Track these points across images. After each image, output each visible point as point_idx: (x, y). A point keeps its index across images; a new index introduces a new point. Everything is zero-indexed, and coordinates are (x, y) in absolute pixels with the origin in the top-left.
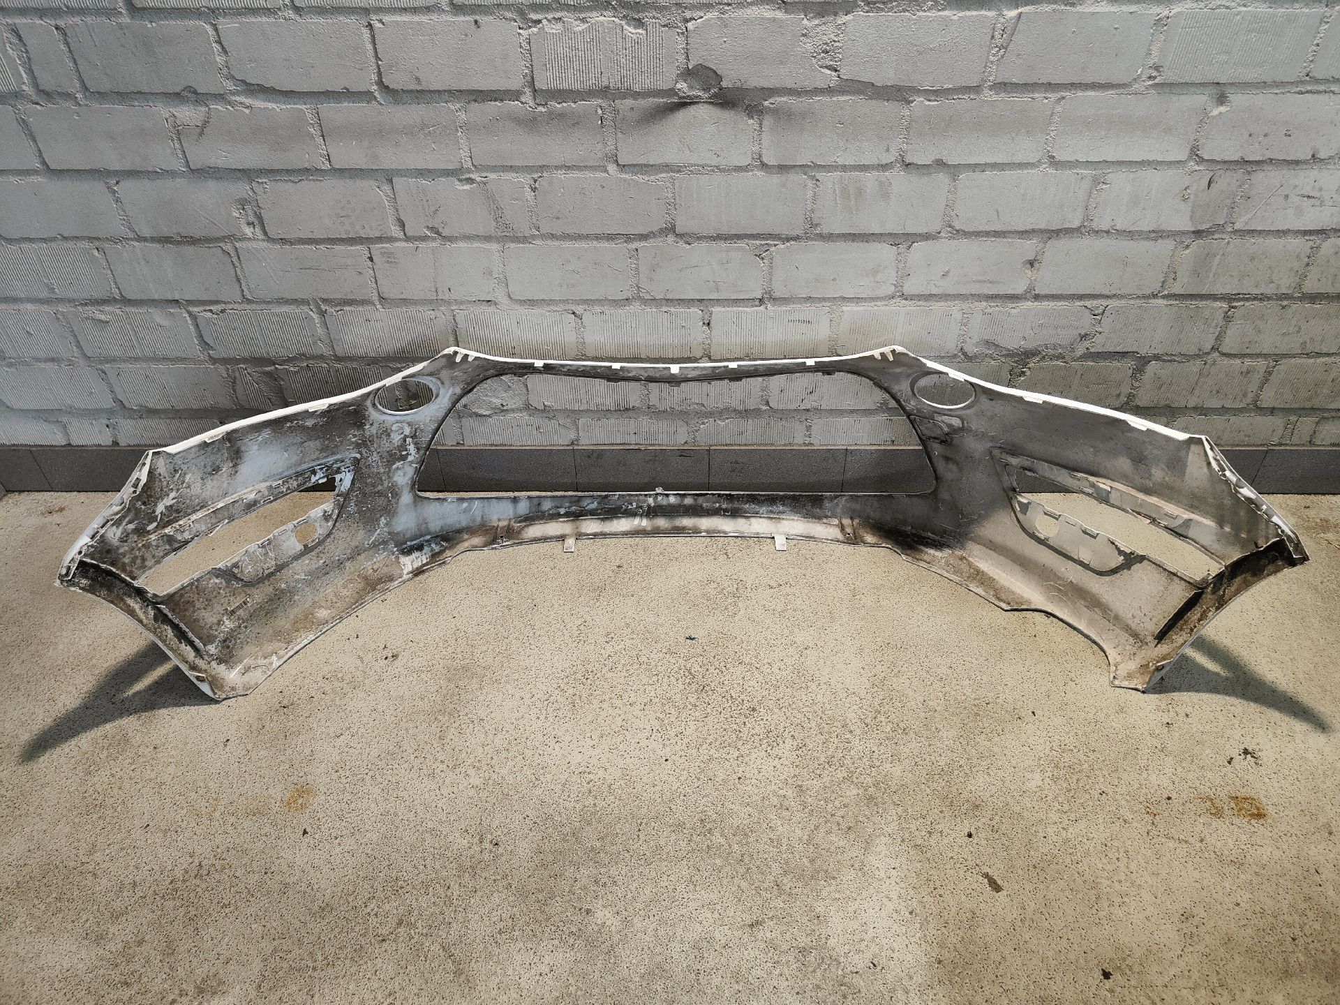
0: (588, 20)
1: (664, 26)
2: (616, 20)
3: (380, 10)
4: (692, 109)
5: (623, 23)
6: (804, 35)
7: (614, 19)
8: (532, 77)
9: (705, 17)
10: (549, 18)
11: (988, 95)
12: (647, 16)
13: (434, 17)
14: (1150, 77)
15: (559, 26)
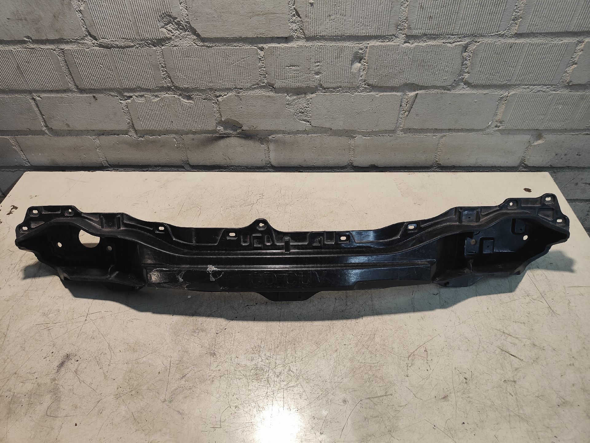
0: (160, 96)
1: (204, 99)
2: (176, 96)
3: (37, 91)
4: (228, 140)
5: (180, 97)
6: (288, 104)
7: (174, 95)
8: (133, 124)
9: (228, 95)
10: (136, 95)
11: (400, 134)
12: (194, 95)
13: (70, 94)
14: (496, 126)
15: (143, 99)
